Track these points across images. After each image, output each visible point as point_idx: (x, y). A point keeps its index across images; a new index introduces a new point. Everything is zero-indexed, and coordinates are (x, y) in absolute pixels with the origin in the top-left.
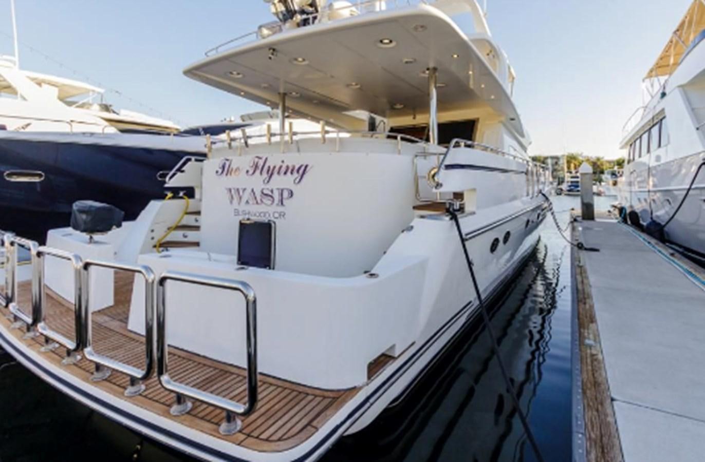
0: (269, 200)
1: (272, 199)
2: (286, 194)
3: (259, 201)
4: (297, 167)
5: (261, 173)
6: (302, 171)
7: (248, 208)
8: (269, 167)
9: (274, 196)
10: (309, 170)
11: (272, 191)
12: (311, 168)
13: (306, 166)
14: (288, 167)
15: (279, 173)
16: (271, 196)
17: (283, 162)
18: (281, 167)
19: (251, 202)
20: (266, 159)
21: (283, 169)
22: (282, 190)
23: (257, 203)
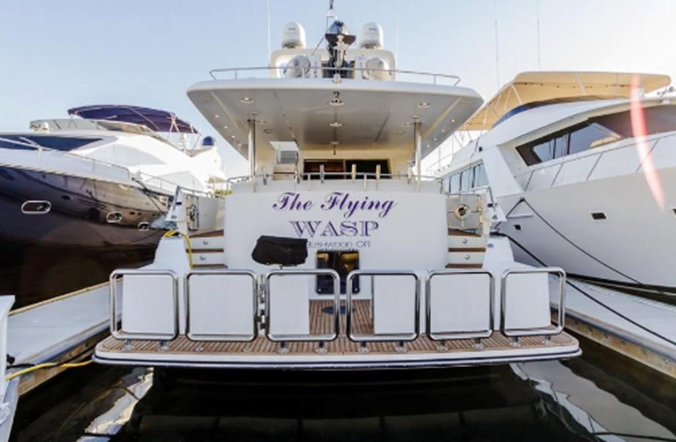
0: (351, 231)
1: (354, 231)
2: (370, 226)
3: (339, 233)
4: (381, 204)
5: (341, 207)
6: (388, 206)
7: (323, 240)
8: (351, 203)
9: (357, 227)
10: (393, 207)
11: (355, 224)
12: (396, 205)
13: (391, 203)
14: (372, 203)
15: (362, 207)
16: (355, 229)
17: (367, 198)
18: (364, 203)
19: (328, 234)
20: (347, 196)
21: (368, 204)
22: (366, 223)
23: (337, 235)
